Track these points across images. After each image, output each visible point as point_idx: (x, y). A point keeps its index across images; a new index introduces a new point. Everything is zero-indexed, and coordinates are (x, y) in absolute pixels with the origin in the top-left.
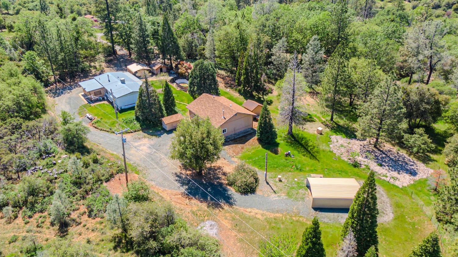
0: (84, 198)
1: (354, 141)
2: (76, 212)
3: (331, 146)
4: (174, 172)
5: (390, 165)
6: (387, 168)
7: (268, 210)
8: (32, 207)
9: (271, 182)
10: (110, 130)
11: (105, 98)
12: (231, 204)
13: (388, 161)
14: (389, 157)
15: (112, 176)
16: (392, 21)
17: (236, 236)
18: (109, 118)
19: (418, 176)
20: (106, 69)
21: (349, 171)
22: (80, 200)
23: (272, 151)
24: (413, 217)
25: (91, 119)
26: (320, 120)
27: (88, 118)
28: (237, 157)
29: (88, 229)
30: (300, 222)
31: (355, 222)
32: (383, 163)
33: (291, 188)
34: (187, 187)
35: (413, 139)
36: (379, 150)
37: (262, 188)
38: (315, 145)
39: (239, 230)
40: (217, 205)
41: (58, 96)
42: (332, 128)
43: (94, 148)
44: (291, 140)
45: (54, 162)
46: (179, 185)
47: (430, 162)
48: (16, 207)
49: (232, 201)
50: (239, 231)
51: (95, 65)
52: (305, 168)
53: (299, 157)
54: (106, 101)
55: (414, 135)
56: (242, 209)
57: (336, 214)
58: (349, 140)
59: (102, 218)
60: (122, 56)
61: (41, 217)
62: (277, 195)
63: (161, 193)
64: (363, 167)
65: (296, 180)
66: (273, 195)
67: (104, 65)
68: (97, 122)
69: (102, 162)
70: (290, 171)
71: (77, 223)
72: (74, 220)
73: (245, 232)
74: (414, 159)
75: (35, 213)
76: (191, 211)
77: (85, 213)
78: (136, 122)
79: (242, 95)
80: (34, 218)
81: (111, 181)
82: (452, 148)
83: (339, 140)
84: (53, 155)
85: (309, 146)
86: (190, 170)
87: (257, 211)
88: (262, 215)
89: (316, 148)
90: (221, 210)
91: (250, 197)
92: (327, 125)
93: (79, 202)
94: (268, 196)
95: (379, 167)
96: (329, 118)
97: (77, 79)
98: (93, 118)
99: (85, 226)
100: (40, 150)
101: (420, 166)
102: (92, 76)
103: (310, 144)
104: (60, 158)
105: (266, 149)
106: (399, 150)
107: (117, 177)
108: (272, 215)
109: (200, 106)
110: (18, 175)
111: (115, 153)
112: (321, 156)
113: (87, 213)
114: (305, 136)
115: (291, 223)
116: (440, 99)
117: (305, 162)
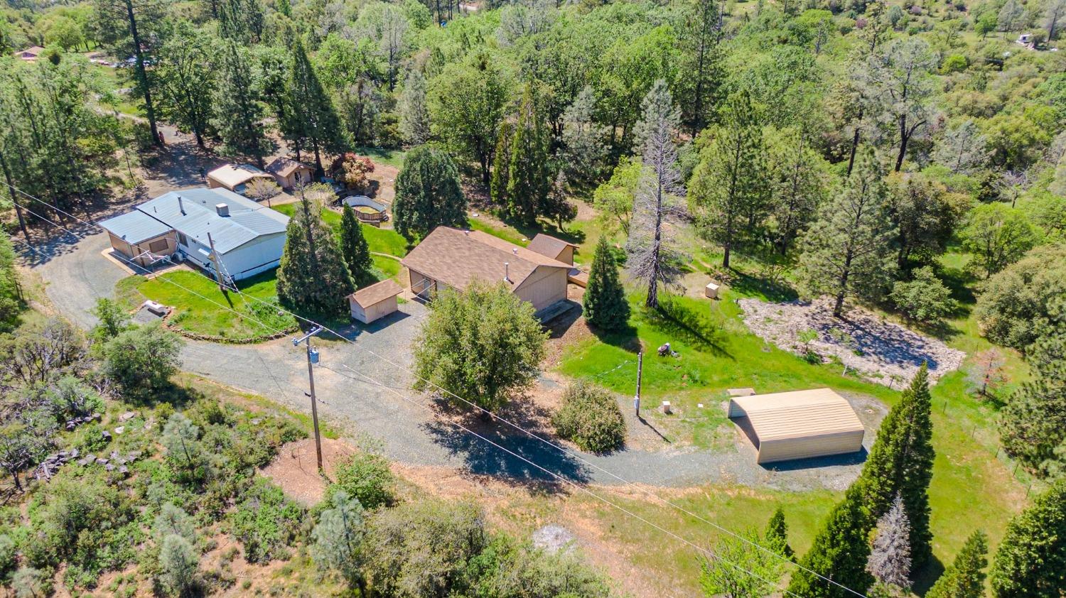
0: (218, 516)
1: (788, 307)
2: (210, 554)
3: (747, 322)
4: (423, 420)
5: (879, 350)
6: (875, 357)
7: (666, 483)
8: (90, 561)
9: (651, 419)
10: (220, 337)
11: (180, 256)
12: (582, 481)
13: (872, 342)
14: (869, 333)
15: (272, 451)
16: (785, 42)
17: (621, 552)
18: (211, 307)
19: (939, 367)
20: (148, 184)
21: (804, 373)
22: (210, 523)
23: (627, 348)
24: (961, 455)
25: (161, 314)
26: (701, 268)
27: (150, 310)
28: (554, 371)
29: (258, 592)
30: (746, 500)
31: (889, 482)
32: (865, 349)
33: (697, 427)
34: (467, 454)
35: (914, 292)
36: (846, 321)
37: (635, 436)
38: (712, 323)
39: (622, 537)
40: (551, 488)
41: (43, 262)
42: (733, 284)
43: (198, 386)
44: (660, 318)
45: (107, 434)
46: (447, 451)
47: (952, 337)
48: (44, 565)
49: (581, 472)
50: (624, 540)
51: (117, 174)
52: (711, 378)
53: (688, 355)
54: (183, 265)
55: (913, 283)
56: (610, 489)
57: (812, 471)
58: (778, 307)
59: (286, 559)
60: (180, 149)
61: (120, 582)
62: (672, 447)
63: (410, 477)
64: (828, 361)
65: (701, 406)
66: (665, 447)
67: (139, 173)
68: (181, 320)
69: (233, 418)
70: (681, 389)
71: (226, 581)
72: (216, 576)
73: (639, 540)
74: (919, 332)
75: (101, 573)
76: (497, 508)
77: (236, 552)
78: (282, 310)
79: (510, 225)
80: (102, 587)
81: (274, 464)
82: (993, 303)
83: (756, 308)
84: (96, 415)
85: (702, 328)
86: (458, 414)
87: (643, 489)
88: (659, 494)
89: (718, 332)
90: (564, 496)
91: (616, 457)
92: (718, 278)
93: (211, 529)
94: (657, 450)
95: (858, 358)
96: (719, 261)
97: (78, 213)
98: (166, 311)
99: (247, 587)
100: (57, 408)
101: (936, 347)
102: (118, 203)
103: (702, 323)
104: (114, 422)
105: (613, 344)
106: (884, 318)
107: (285, 451)
108: (681, 494)
109: (437, 258)
110: (17, 480)
111: (255, 393)
112: (734, 346)
113: (243, 554)
114: (685, 305)
115: (728, 504)
116: (951, 204)
117: (706, 364)
